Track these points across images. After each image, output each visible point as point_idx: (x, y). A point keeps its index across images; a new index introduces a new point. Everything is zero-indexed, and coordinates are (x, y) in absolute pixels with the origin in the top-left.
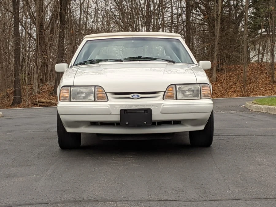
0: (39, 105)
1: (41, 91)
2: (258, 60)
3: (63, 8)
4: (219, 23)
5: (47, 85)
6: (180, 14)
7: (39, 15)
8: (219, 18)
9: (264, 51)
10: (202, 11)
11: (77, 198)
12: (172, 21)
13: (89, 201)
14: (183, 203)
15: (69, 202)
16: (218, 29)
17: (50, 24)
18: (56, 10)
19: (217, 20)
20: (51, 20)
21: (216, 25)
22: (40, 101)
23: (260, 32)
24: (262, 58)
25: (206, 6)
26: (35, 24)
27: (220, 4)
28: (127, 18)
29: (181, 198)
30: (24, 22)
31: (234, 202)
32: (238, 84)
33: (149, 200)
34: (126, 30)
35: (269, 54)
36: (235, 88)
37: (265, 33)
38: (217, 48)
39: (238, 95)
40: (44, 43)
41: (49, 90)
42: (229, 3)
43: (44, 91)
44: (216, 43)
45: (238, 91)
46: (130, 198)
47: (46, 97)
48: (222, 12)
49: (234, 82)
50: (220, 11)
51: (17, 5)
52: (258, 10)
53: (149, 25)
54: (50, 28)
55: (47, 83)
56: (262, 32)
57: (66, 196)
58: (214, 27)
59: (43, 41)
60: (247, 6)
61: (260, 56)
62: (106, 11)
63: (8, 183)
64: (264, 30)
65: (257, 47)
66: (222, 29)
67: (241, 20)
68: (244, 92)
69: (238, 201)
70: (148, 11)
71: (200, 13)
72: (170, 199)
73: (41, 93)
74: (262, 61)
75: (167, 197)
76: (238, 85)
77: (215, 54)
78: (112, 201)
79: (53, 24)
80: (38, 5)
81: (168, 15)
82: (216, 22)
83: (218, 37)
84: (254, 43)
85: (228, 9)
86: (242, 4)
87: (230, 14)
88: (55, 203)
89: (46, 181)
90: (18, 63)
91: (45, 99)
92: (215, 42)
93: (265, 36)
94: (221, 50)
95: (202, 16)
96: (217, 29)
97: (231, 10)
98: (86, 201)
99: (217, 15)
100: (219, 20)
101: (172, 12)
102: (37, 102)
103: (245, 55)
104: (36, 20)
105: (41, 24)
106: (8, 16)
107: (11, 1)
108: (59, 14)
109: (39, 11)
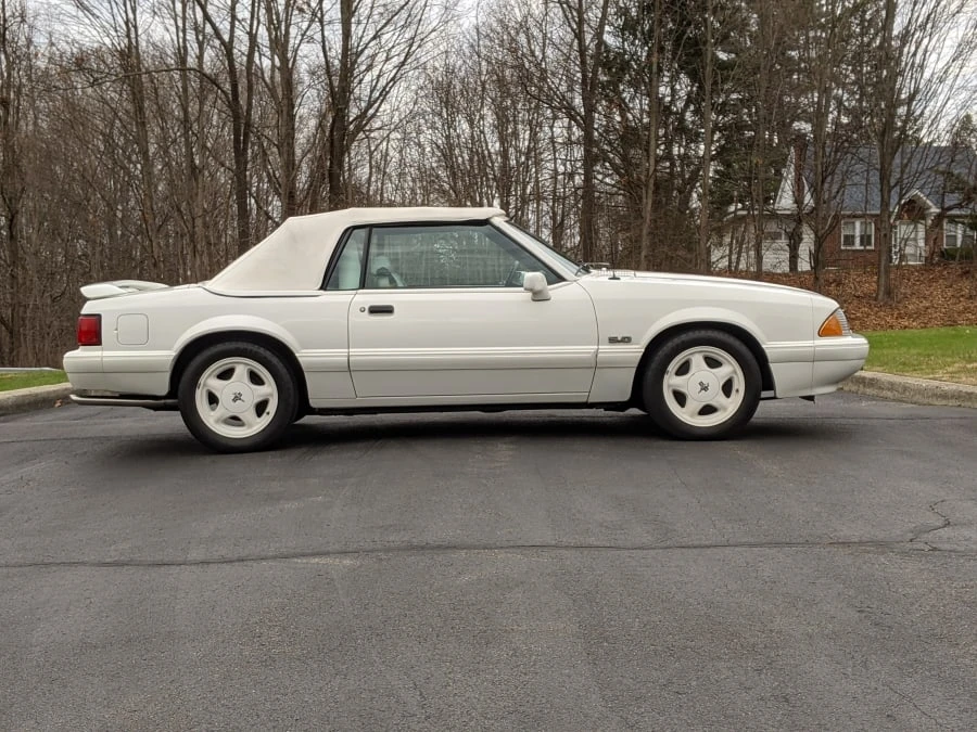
2: (730, 266)
3: (335, 163)
4: (650, 192)
6: (570, 174)
7: (288, 176)
8: (652, 181)
9: (741, 248)
10: (616, 169)
11: (415, 542)
12: (555, 188)
13: (439, 547)
14: (626, 553)
15: (399, 549)
16: (648, 203)
17: (308, 193)
18: (321, 166)
19: (647, 186)
20: (311, 186)
21: (644, 196)
23: (732, 208)
24: (738, 263)
25: (624, 158)
26: (279, 195)
27: (652, 153)
28: (463, 181)
29: (620, 543)
30: (254, 189)
31: (727, 551)
33: (556, 546)
34: (460, 204)
35: (752, 253)
37: (745, 213)
38: (645, 242)
42: (670, 152)
44: (645, 232)
46: (520, 543)
48: (655, 170)
50: (652, 169)
51: (243, 155)
52: (728, 165)
53: (508, 196)
54: (308, 202)
56: (736, 210)
57: (391, 538)
58: (641, 198)
60: (707, 157)
61: (734, 257)
62: (419, 166)
63: (270, 512)
64: (740, 206)
65: (727, 240)
66: (657, 205)
67: (693, 187)
69: (737, 549)
70: (505, 167)
71: (610, 172)
72: (598, 543)
74: (736, 267)
75: (592, 541)
77: (643, 254)
78: (484, 549)
79: (315, 193)
80: (285, 156)
81: (546, 175)
82: (644, 191)
83: (648, 220)
84: (720, 232)
85: (668, 164)
86: (696, 152)
87: (671, 174)
88: (372, 551)
89: (346, 508)
92: (641, 230)
93: (744, 216)
94: (653, 246)
95: (617, 177)
97: (673, 165)
98: (433, 548)
99: (647, 176)
100: (651, 186)
101: (555, 170)
103: (704, 257)
104: (280, 186)
105: (291, 193)
106: (223, 177)
107: (231, 145)
108: (327, 173)
109: (288, 167)
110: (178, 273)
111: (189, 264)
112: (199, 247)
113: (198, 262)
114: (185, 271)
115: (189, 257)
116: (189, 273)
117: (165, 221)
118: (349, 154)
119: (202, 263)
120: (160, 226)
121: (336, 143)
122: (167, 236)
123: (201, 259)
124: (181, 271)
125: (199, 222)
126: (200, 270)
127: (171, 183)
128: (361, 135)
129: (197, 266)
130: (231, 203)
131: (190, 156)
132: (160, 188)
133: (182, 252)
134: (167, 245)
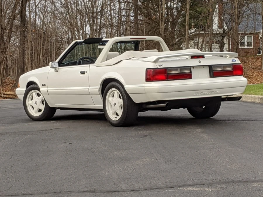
0: (4, 97)
1: (4, 84)
5: (9, 79)
21: (161, 25)
22: (5, 93)
41: (11, 84)
43: (6, 85)
47: (9, 90)
55: (8, 78)
73: (4, 86)
91: (8, 91)
96: (162, 28)
102: (2, 94)
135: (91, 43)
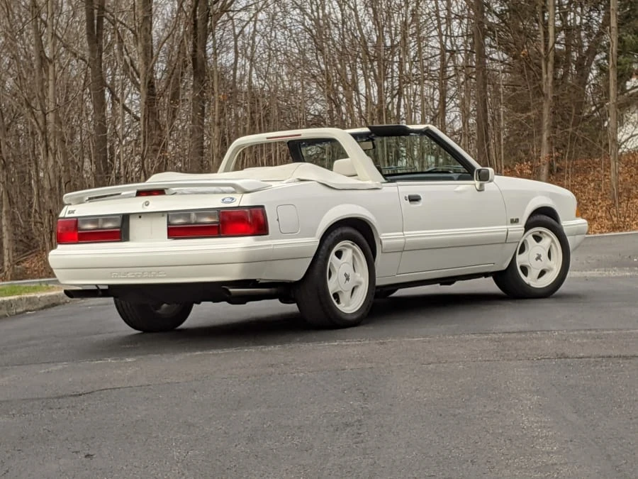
7: (146, 64)
18: (181, 51)
19: (547, 60)
20: (171, 74)
26: (137, 85)
32: (600, 201)
36: (594, 210)
38: (547, 122)
39: (602, 227)
40: (158, 127)
45: (601, 217)
49: (591, 197)
51: (97, 42)
54: (169, 92)
59: (156, 121)
60: (616, 26)
68: (615, 219)
76: (600, 204)
77: (545, 136)
79: (177, 81)
80: (142, 42)
90: (105, 171)
96: (547, 79)
104: (138, 75)
105: (150, 82)
106: (76, 69)
107: (84, 33)
108: (189, 58)
109: (146, 55)
110: (29, 173)
111: (42, 166)
112: (51, 144)
113: (51, 163)
114: (37, 172)
115: (41, 157)
116: (41, 175)
117: (14, 120)
118: (213, 35)
119: (56, 162)
120: (9, 125)
121: (199, 25)
122: (18, 135)
123: (54, 158)
124: (33, 173)
125: (51, 117)
126: (54, 172)
127: (19, 78)
128: (224, 17)
129: (50, 166)
130: (85, 97)
131: (40, 46)
132: (7, 85)
133: (34, 151)
134: (18, 145)
135: (392, 135)
